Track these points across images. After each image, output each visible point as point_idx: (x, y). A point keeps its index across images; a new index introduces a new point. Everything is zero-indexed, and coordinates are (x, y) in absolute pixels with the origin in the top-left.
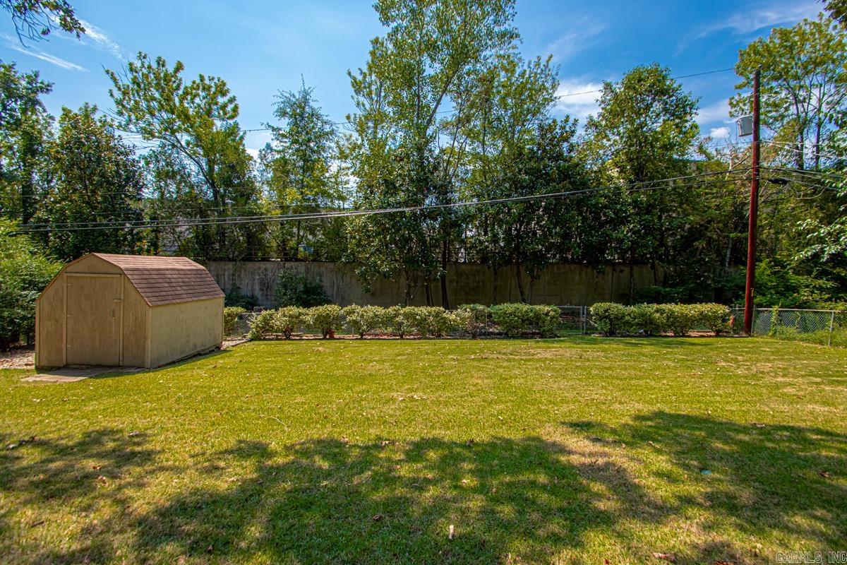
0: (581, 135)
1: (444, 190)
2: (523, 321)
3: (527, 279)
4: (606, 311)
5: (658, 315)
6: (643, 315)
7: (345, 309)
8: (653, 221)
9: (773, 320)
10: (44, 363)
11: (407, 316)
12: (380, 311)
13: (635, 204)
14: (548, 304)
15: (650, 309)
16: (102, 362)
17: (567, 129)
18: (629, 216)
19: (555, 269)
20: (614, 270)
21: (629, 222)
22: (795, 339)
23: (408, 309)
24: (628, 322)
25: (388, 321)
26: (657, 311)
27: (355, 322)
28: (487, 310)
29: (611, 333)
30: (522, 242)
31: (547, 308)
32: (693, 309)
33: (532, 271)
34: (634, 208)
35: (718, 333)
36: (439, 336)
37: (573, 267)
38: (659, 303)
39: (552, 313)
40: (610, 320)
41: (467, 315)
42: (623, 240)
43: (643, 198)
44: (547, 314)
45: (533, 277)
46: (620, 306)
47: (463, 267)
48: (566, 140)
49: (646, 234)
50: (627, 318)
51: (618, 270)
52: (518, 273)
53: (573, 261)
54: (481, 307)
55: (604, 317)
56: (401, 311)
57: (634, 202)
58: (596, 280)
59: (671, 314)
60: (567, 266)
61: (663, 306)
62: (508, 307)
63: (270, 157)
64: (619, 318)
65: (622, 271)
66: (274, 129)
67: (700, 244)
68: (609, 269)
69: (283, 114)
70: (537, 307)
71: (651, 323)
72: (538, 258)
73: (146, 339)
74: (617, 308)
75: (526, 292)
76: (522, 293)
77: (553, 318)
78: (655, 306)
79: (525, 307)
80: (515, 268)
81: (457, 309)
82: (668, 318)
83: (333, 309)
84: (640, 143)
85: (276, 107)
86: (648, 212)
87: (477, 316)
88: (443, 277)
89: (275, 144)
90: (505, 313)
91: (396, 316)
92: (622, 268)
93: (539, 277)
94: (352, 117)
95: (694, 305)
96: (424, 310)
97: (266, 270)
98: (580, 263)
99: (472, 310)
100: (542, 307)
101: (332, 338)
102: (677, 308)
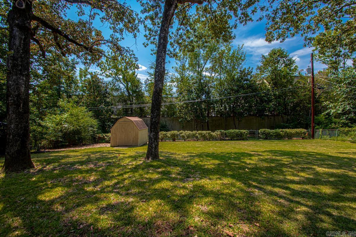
0: (255, 72)
1: (208, 93)
2: (237, 135)
3: (237, 122)
4: (264, 131)
5: (281, 133)
6: (276, 133)
7: (179, 132)
8: (281, 101)
9: (320, 134)
10: (113, 145)
11: (199, 134)
12: (191, 132)
13: (275, 95)
14: (245, 130)
15: (279, 130)
16: (127, 145)
17: (250, 70)
18: (272, 99)
19: (247, 118)
20: (268, 118)
21: (273, 101)
22: (327, 139)
23: (199, 132)
24: (271, 135)
25: (194, 136)
26: (281, 131)
27: (183, 136)
28: (225, 132)
29: (266, 139)
30: (235, 109)
31: (244, 131)
32: (293, 131)
33: (239, 119)
34: (274, 97)
35: (303, 138)
36: (210, 140)
37: (253, 117)
38: (282, 129)
39: (246, 132)
40: (266, 134)
41: (219, 133)
42: (270, 108)
43: (277, 93)
44: (244, 133)
45: (239, 121)
46: (269, 130)
47: (214, 118)
48: (250, 74)
49: (279, 105)
50: (271, 134)
51: (270, 118)
52: (234, 120)
53: (253, 115)
54: (223, 131)
55: (263, 134)
56: (198, 133)
57: (274, 94)
58: (262, 122)
59: (286, 132)
60: (251, 117)
61: (284, 130)
62: (232, 131)
63: (148, 83)
64: (269, 134)
65: (271, 118)
66: (149, 73)
67: (298, 108)
68: (266, 118)
69: (152, 68)
70: (241, 131)
71: (279, 135)
72: (241, 114)
73: (138, 139)
74: (268, 130)
75: (237, 126)
76: (235, 126)
77: (246, 134)
78: (281, 130)
79: (237, 131)
80: (233, 118)
81: (215, 132)
82: (285, 133)
83: (176, 132)
84: (275, 75)
85: (149, 66)
86: (279, 98)
87: (222, 134)
88: (208, 121)
89: (149, 78)
90: (231, 133)
91: (196, 134)
92: (271, 117)
93: (241, 121)
94: (174, 67)
95: (294, 129)
96: (204, 132)
97: (147, 120)
98: (256, 116)
99: (220, 132)
100: (243, 130)
101: (175, 141)
102: (288, 130)
